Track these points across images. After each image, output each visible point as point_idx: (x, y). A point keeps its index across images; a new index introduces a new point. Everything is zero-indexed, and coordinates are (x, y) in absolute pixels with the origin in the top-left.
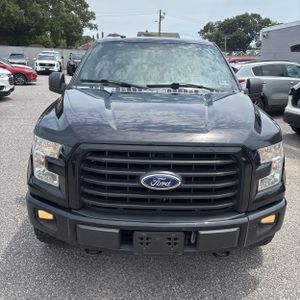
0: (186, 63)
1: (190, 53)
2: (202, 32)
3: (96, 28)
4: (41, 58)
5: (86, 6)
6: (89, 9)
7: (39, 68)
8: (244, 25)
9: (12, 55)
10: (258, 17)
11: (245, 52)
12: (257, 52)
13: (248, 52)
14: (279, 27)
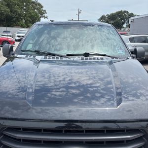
0: (92, 36)
1: (94, 30)
2: (100, 20)
3: (47, 18)
4: (18, 33)
5: (42, 7)
6: (43, 9)
7: (17, 38)
8: (120, 16)
9: (4, 31)
10: (127, 12)
11: (121, 29)
12: (127, 29)
13: (122, 29)
14: (137, 17)
